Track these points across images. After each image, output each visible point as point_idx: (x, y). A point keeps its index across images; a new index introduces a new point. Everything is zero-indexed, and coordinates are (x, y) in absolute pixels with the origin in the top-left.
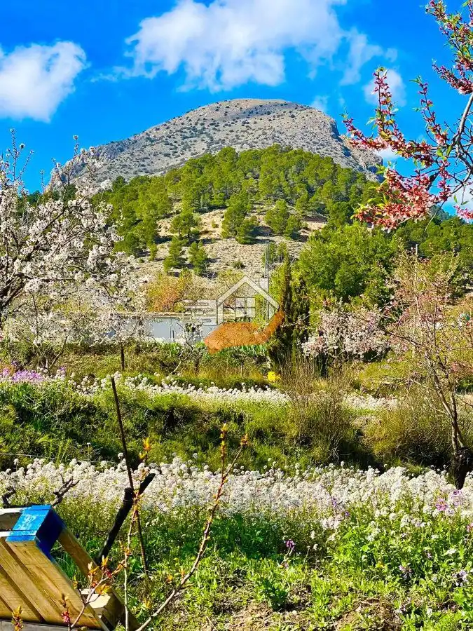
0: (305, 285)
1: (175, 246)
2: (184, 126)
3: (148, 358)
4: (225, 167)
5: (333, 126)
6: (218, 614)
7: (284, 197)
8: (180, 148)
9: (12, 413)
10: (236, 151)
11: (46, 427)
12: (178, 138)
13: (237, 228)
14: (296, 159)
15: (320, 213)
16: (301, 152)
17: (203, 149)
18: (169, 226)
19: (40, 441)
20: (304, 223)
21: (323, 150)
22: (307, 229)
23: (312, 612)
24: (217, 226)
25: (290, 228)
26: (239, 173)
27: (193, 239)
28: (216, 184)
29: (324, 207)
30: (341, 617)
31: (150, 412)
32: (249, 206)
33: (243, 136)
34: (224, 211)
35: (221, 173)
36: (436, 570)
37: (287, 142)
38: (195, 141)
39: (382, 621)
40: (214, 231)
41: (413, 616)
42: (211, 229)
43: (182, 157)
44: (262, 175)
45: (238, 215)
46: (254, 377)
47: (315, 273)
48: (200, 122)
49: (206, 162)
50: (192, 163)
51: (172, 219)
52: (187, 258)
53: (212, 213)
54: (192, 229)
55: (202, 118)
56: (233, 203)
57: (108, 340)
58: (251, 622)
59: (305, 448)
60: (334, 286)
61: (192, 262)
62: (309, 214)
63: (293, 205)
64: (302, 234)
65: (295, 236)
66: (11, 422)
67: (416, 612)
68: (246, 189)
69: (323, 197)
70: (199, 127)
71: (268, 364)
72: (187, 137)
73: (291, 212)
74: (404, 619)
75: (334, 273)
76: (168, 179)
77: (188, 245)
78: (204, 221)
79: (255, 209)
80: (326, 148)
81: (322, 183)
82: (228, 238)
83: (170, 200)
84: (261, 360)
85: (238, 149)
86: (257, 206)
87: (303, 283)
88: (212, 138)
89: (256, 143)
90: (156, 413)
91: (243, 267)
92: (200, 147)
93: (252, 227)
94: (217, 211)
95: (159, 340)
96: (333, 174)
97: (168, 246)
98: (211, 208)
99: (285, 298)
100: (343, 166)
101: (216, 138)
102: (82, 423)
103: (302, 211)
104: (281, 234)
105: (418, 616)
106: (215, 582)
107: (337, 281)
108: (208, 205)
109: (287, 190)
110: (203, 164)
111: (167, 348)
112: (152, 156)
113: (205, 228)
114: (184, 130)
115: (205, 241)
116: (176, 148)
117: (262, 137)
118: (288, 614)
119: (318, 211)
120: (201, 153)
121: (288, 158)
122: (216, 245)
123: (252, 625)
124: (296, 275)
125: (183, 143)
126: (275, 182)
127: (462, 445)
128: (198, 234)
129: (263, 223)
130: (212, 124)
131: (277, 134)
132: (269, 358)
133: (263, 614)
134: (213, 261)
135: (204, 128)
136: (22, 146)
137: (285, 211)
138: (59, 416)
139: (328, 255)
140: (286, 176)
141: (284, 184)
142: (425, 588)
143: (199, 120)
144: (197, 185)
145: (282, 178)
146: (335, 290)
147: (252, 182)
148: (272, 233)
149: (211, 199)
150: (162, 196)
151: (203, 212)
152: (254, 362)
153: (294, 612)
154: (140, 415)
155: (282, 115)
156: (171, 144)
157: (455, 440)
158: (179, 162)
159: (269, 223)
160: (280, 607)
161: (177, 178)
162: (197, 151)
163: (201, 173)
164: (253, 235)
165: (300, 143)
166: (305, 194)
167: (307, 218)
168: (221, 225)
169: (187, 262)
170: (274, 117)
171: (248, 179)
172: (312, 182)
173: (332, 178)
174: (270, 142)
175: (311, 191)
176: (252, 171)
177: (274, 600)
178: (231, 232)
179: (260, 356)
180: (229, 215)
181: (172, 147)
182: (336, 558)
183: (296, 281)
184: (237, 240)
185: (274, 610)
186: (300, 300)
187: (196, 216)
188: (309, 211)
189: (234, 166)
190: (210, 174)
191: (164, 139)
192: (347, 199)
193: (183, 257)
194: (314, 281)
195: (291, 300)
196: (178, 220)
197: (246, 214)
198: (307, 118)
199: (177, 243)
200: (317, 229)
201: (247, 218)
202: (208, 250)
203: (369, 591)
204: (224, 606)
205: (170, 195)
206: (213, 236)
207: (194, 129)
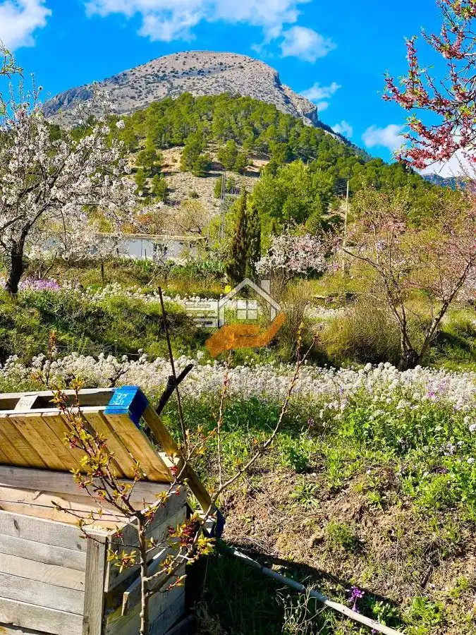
0: (257, 213)
1: (141, 177)
2: (148, 73)
3: (124, 272)
4: (183, 110)
5: (276, 77)
6: (251, 475)
7: (234, 138)
8: (144, 92)
9: (37, 314)
10: (193, 96)
11: (65, 327)
12: (143, 83)
13: (193, 163)
14: (244, 104)
15: (264, 152)
16: (249, 99)
17: (164, 93)
18: (135, 160)
19: (62, 338)
20: (250, 161)
21: (266, 98)
22: (252, 165)
23: (329, 474)
24: (176, 161)
25: (238, 165)
26: (196, 116)
27: (156, 171)
28: (176, 125)
29: (267, 147)
30: (352, 478)
31: (148, 317)
32: (203, 144)
33: (199, 83)
34: (183, 148)
35: (180, 115)
36: (426, 443)
37: (236, 89)
38: (158, 87)
39: (387, 481)
40: (173, 166)
41: (410, 478)
42: (170, 163)
43: (146, 100)
44: (215, 118)
45: (195, 152)
46: (215, 290)
47: (266, 203)
48: (161, 70)
49: (167, 105)
50: (155, 105)
51: (138, 154)
52: (150, 188)
53: (172, 149)
54: (155, 163)
55: (163, 66)
56: (191, 141)
57: (91, 256)
58: (279, 481)
59: (273, 349)
60: (281, 215)
61: (154, 191)
62: (255, 153)
63: (241, 144)
64: (248, 170)
65: (242, 172)
66: (37, 323)
67: (413, 475)
68: (201, 130)
69: (266, 138)
70: (161, 74)
71: (225, 280)
72: (149, 83)
73: (240, 150)
74: (404, 481)
75: (282, 204)
76: (134, 118)
77: (151, 176)
78: (164, 156)
79: (209, 147)
80: (269, 96)
81: (265, 126)
82: (186, 171)
83: (136, 137)
84: (220, 276)
85: (194, 94)
86: (210, 145)
87: (256, 212)
88: (172, 84)
89: (210, 89)
90: (152, 317)
91: (198, 196)
92: (162, 91)
93: (206, 162)
94: (176, 148)
95: (133, 257)
96: (275, 119)
97: (134, 177)
98: (171, 145)
99: (241, 224)
100: (284, 112)
101: (175, 85)
102: (94, 324)
103: (248, 150)
104: (230, 169)
105: (414, 478)
106: (245, 450)
107: (284, 211)
108: (169, 142)
109: (236, 131)
110: (164, 107)
111: (140, 264)
112: (120, 98)
113: (166, 162)
114: (148, 76)
115: (166, 174)
116: (141, 92)
117: (215, 85)
118: (308, 476)
119: (263, 150)
120: (162, 97)
121: (238, 104)
122: (175, 177)
123: (280, 483)
124: (250, 204)
125: (146, 88)
126: (226, 124)
127: (408, 347)
128: (160, 168)
129: (216, 160)
130: (172, 72)
131: (228, 82)
132: (226, 274)
133: (288, 475)
134: (172, 191)
135: (165, 75)
136: (41, 88)
137: (234, 149)
138: (75, 319)
139: (277, 188)
140: (236, 120)
141: (234, 126)
142: (416, 456)
143: (161, 67)
144: (160, 125)
145: (233, 121)
146: (282, 218)
147: (206, 123)
148: (222, 168)
149: (171, 137)
150: (129, 133)
151: (164, 148)
152: (213, 277)
153: (314, 474)
154: (139, 319)
155: (233, 66)
156: (137, 89)
157: (404, 344)
158: (143, 104)
159: (221, 159)
160: (302, 471)
161: (142, 118)
162: (159, 95)
163: (163, 114)
164: (207, 170)
165: (247, 91)
166: (251, 136)
167: (253, 156)
168: (179, 160)
169: (150, 191)
170: (226, 67)
171: (203, 121)
172: (257, 125)
173: (274, 122)
174: (222, 89)
175: (256, 133)
176: (206, 114)
177: (297, 465)
178: (188, 166)
179: (218, 272)
180: (187, 152)
181: (138, 91)
182: (340, 433)
183: (250, 210)
184: (193, 173)
185: (297, 472)
186: (253, 226)
187: (158, 152)
188: (255, 150)
189: (190, 110)
190: (171, 116)
191: (130, 83)
192: (287, 141)
193: (147, 186)
194: (265, 210)
195: (246, 226)
196: (143, 154)
197: (201, 152)
198: (254, 69)
199: (141, 175)
200: (261, 165)
201: (202, 155)
202: (168, 181)
203: (373, 458)
204: (255, 469)
205: (136, 133)
206: (172, 170)
207: (157, 76)
